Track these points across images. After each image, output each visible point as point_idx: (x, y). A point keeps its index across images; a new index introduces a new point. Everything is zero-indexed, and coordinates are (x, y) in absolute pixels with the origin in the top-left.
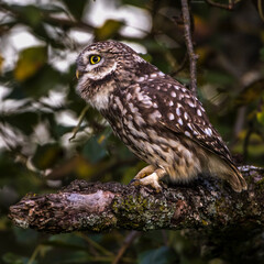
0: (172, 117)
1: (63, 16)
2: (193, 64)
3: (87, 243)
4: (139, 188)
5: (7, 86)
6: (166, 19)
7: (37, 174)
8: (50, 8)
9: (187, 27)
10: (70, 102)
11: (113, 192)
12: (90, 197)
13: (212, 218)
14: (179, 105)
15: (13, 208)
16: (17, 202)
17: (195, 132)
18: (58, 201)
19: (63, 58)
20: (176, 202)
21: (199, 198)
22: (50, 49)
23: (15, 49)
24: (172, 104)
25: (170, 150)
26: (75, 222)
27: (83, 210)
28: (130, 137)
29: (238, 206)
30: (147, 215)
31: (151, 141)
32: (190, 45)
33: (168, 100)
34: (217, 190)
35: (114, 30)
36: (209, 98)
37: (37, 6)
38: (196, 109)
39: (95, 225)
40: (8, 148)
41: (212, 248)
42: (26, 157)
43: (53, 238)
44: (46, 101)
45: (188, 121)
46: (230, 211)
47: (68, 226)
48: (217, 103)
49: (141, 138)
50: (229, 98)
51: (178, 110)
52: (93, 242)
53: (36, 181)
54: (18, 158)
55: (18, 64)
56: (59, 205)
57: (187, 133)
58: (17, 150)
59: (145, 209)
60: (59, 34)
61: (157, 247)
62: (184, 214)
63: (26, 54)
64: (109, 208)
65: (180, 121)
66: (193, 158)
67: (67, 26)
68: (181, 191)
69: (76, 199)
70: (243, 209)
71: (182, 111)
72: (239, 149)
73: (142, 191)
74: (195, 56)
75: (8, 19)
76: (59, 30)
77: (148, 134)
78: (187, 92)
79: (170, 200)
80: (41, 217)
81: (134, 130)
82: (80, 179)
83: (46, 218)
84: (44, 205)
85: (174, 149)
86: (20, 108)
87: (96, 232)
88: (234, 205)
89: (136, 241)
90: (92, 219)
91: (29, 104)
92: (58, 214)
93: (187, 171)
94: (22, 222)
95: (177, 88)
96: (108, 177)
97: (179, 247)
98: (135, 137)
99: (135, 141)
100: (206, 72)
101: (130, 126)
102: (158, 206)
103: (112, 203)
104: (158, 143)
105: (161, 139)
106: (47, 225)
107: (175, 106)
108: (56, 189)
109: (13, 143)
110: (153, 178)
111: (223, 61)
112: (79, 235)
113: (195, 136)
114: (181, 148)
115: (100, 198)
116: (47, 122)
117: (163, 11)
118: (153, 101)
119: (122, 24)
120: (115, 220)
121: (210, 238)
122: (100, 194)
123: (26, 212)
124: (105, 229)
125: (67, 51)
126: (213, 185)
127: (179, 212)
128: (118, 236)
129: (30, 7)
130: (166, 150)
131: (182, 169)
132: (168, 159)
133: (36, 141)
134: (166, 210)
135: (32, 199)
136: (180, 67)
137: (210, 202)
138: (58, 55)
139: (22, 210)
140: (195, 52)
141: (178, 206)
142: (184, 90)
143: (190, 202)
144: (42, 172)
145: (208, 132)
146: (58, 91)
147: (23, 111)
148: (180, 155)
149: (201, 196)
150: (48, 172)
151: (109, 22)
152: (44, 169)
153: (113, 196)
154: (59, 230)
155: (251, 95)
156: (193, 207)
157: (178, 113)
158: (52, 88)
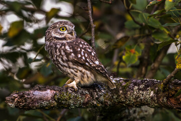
0: (79, 56)
1: (31, 6)
2: (93, 29)
3: (42, 115)
4: (67, 88)
5: (5, 40)
6: (80, 8)
7: (19, 82)
8: (25, 3)
9: (90, 12)
10: (35, 47)
11: (55, 90)
12: (44, 93)
13: (102, 103)
14: (83, 50)
15: (7, 98)
16: (9, 95)
17: (91, 63)
18: (29, 95)
19: (31, 27)
20: (85, 95)
21: (96, 93)
22: (25, 22)
23: (8, 22)
24: (79, 49)
25: (79, 72)
26: (37, 105)
27: (41, 99)
28: (59, 65)
29: (114, 97)
30: (71, 101)
31: (70, 68)
32: (92, 20)
33: (77, 48)
34: (104, 89)
35: (55, 13)
36: (100, 46)
37: (19, 2)
38: (91, 53)
39: (46, 106)
40: (5, 70)
41: (102, 117)
42: (14, 73)
43: (26, 112)
44: (23, 47)
45: (87, 58)
46: (110, 99)
47: (33, 107)
48: (104, 48)
49: (65, 66)
50: (110, 46)
51: (82, 52)
52: (46, 114)
53: (18, 85)
54: (10, 74)
55: (10, 30)
56: (29, 97)
57: (87, 64)
58: (9, 70)
59: (70, 99)
60: (29, 15)
61: (76, 117)
62: (89, 101)
63: (13, 25)
64: (53, 98)
65: (84, 58)
66: (90, 74)
67: (33, 11)
68: (87, 90)
69: (37, 94)
70: (117, 98)
71: (84, 53)
72: (115, 70)
73: (69, 90)
74: (94, 25)
75: (5, 8)
76: (29, 13)
77: (68, 64)
78: (87, 45)
79: (82, 94)
80: (21, 102)
81: (62, 62)
82: (39, 84)
83: (23, 103)
84: (22, 97)
85: (81, 71)
86: (11, 50)
87: (47, 109)
88: (112, 96)
89: (66, 114)
90: (45, 103)
91: (15, 48)
92: (29, 101)
93: (88, 80)
94: (12, 105)
95: (83, 43)
96: (53, 83)
97: (86, 117)
98: (62, 65)
99: (62, 67)
100: (99, 33)
101: (60, 60)
102: (76, 97)
103: (55, 96)
104: (73, 69)
105: (74, 67)
106: (24, 106)
107: (81, 51)
108: (28, 89)
109: (7, 67)
110: (74, 84)
111: (107, 28)
112: (39, 111)
113: (91, 65)
114: (84, 70)
115: (49, 93)
116: (23, 57)
117: (79, 4)
118: (70, 49)
119: (59, 10)
120: (56, 104)
121: (101, 112)
122: (49, 91)
123: (14, 100)
124: (51, 108)
125: (33, 23)
126: (102, 87)
127: (86, 100)
128: (57, 111)
129: (15, 2)
130: (77, 72)
131: (85, 79)
132: (78, 75)
133: (18, 66)
134: (80, 99)
135: (16, 94)
136: (86, 31)
137: (101, 95)
138: (29, 25)
139: (12, 99)
140: (94, 23)
141: (86, 97)
142: (86, 44)
143: (92, 95)
144: (21, 81)
145: (97, 63)
146: (29, 43)
147: (12, 51)
148: (84, 73)
149: (97, 92)
150: (24, 80)
151: (53, 9)
152: (22, 79)
153: (55, 92)
154: (29, 109)
155: (120, 44)
156: (93, 97)
157: (82, 54)
158: (26, 41)
